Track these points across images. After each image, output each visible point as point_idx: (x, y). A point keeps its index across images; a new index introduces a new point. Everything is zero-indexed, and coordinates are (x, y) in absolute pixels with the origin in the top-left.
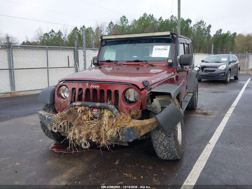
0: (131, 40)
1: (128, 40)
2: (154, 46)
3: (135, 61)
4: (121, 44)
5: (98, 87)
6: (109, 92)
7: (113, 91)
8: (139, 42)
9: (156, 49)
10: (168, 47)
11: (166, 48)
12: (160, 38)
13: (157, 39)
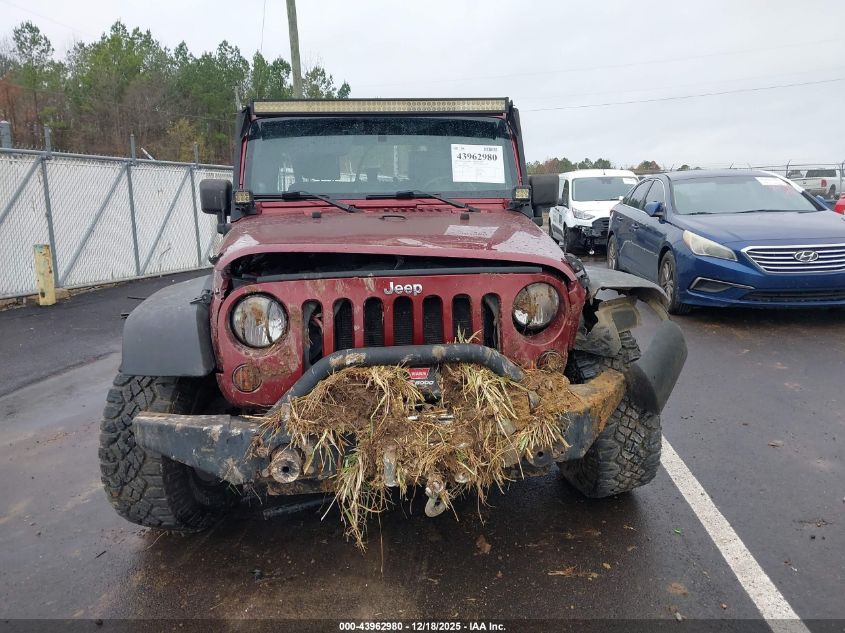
0: (365, 122)
1: (354, 122)
2: (453, 146)
3: (400, 196)
4: (329, 134)
5: (418, 288)
6: (462, 302)
7: (476, 298)
8: (397, 131)
9: (462, 156)
10: (498, 150)
11: (492, 153)
12: (466, 121)
13: (456, 123)
